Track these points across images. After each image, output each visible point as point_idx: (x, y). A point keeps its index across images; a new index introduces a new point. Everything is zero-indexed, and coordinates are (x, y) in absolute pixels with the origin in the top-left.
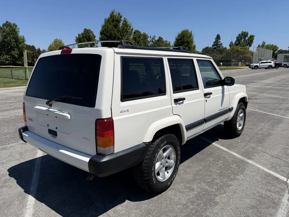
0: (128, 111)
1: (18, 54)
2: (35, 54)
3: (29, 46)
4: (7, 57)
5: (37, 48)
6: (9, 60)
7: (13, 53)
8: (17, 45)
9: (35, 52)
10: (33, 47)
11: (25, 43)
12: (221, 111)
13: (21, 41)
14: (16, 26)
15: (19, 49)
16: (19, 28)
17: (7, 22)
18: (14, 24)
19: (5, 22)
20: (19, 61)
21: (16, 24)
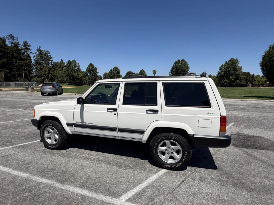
1: (234, 79)
2: (248, 79)
3: (246, 73)
4: (227, 80)
5: (251, 74)
6: (227, 83)
7: (231, 78)
8: (235, 73)
9: (249, 76)
10: (249, 73)
11: (241, 71)
13: (239, 70)
14: (238, 60)
15: (236, 75)
16: (239, 62)
17: (232, 59)
18: (237, 59)
19: (230, 59)
20: (234, 83)
21: (238, 59)
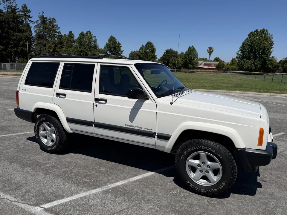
0: (25, 90)
12: (132, 127)
